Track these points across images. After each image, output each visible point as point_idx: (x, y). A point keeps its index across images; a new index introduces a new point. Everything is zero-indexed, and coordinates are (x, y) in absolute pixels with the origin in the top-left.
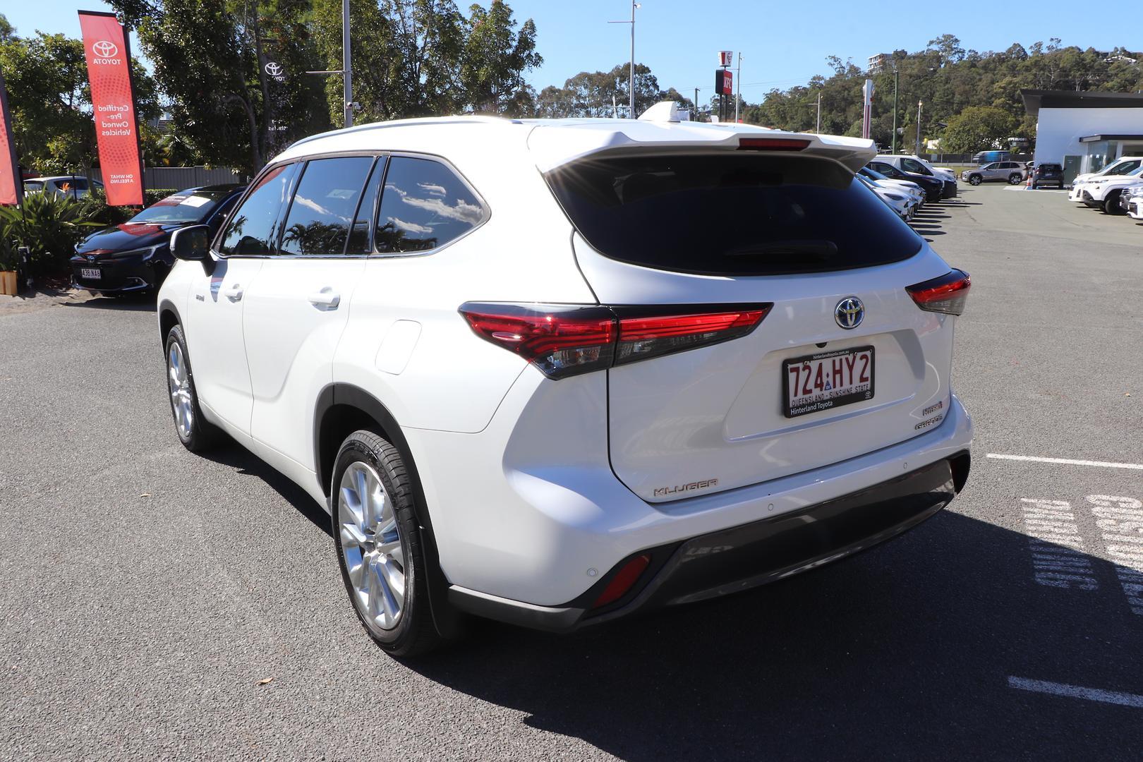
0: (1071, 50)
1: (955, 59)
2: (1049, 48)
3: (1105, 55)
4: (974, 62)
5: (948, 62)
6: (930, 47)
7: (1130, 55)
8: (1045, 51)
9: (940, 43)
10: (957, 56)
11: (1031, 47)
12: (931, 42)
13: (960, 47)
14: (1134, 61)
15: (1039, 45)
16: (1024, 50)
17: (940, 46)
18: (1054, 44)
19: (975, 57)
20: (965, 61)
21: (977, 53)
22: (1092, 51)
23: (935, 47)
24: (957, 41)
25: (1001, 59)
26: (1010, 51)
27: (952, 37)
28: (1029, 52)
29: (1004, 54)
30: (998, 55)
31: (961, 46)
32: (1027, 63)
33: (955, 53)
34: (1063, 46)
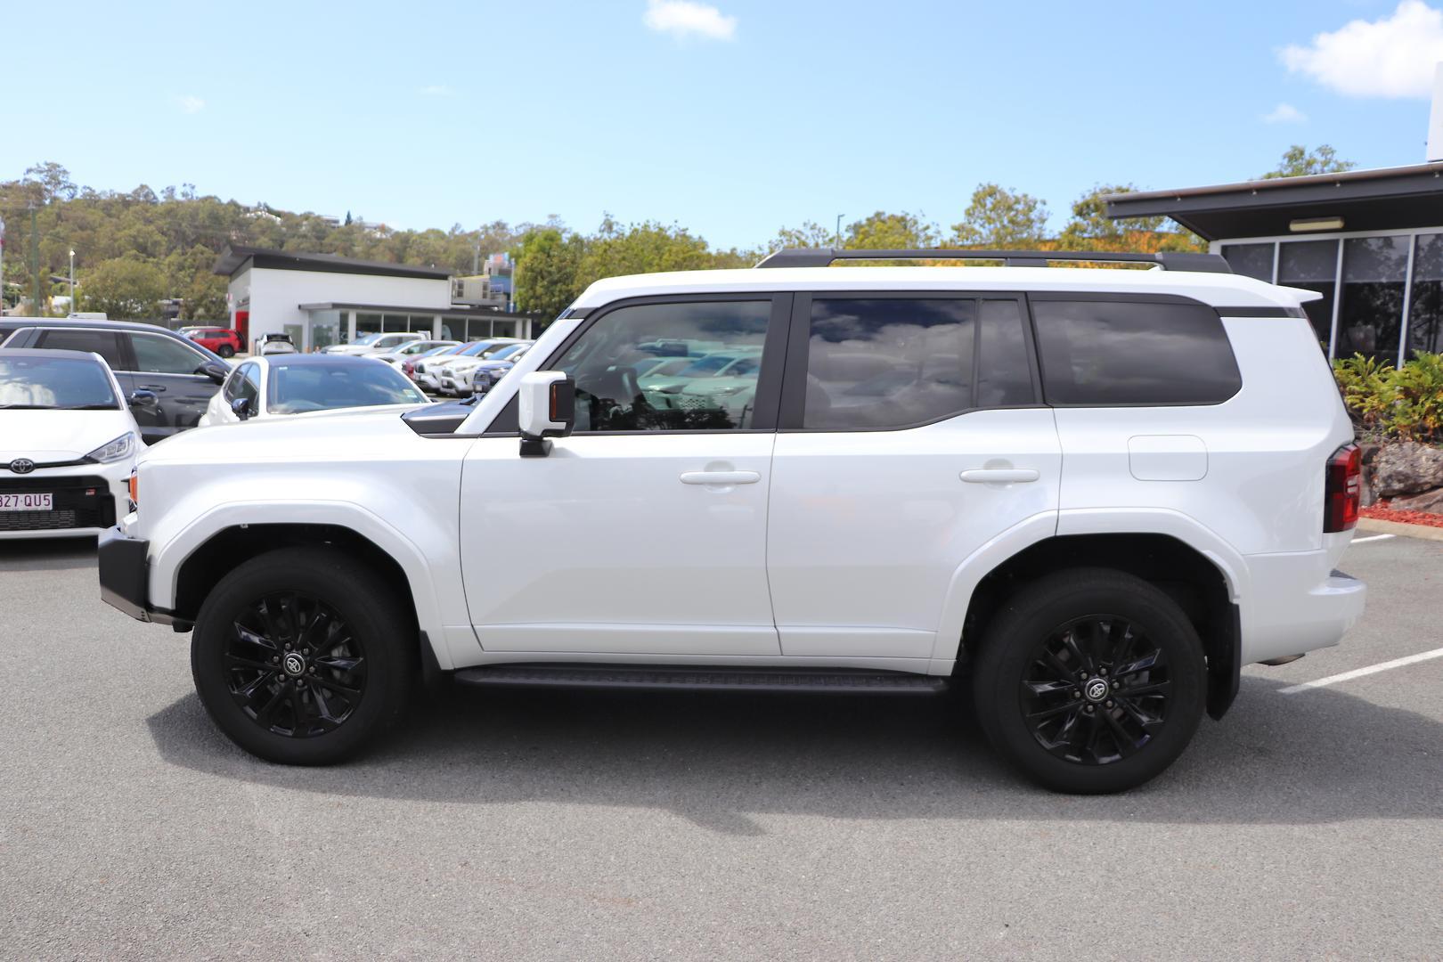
0: (208, 199)
1: (64, 195)
2: (184, 195)
3: (247, 210)
4: (91, 201)
5: (54, 199)
6: (28, 176)
7: (270, 211)
8: (179, 197)
9: (41, 172)
10: (67, 191)
11: (162, 192)
12: (29, 171)
13: (70, 181)
14: (279, 219)
15: (171, 190)
16: (153, 193)
17: (42, 175)
18: (188, 189)
19: (91, 195)
20: (77, 200)
21: (94, 191)
22: (233, 203)
23: (36, 178)
24: (65, 172)
25: (125, 202)
26: (135, 192)
27: (59, 166)
28: (161, 198)
29: (129, 196)
30: (121, 196)
31: (72, 179)
32: (160, 209)
33: (65, 187)
34: (200, 193)
